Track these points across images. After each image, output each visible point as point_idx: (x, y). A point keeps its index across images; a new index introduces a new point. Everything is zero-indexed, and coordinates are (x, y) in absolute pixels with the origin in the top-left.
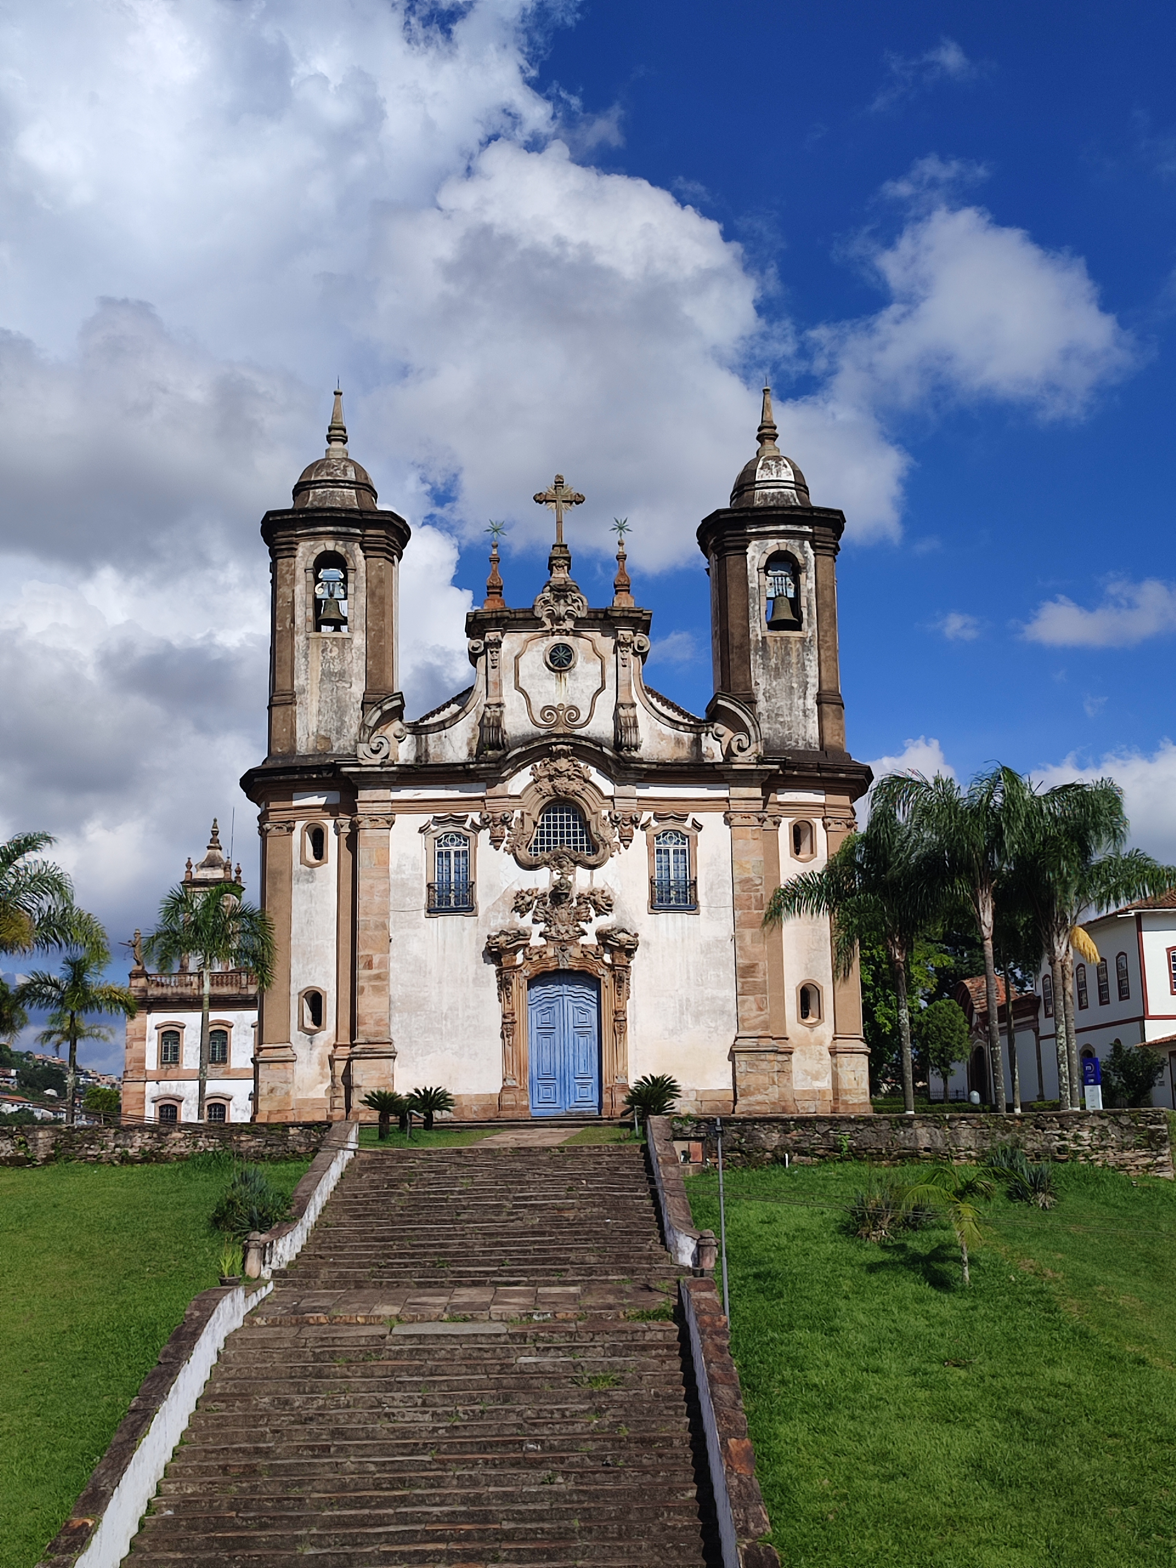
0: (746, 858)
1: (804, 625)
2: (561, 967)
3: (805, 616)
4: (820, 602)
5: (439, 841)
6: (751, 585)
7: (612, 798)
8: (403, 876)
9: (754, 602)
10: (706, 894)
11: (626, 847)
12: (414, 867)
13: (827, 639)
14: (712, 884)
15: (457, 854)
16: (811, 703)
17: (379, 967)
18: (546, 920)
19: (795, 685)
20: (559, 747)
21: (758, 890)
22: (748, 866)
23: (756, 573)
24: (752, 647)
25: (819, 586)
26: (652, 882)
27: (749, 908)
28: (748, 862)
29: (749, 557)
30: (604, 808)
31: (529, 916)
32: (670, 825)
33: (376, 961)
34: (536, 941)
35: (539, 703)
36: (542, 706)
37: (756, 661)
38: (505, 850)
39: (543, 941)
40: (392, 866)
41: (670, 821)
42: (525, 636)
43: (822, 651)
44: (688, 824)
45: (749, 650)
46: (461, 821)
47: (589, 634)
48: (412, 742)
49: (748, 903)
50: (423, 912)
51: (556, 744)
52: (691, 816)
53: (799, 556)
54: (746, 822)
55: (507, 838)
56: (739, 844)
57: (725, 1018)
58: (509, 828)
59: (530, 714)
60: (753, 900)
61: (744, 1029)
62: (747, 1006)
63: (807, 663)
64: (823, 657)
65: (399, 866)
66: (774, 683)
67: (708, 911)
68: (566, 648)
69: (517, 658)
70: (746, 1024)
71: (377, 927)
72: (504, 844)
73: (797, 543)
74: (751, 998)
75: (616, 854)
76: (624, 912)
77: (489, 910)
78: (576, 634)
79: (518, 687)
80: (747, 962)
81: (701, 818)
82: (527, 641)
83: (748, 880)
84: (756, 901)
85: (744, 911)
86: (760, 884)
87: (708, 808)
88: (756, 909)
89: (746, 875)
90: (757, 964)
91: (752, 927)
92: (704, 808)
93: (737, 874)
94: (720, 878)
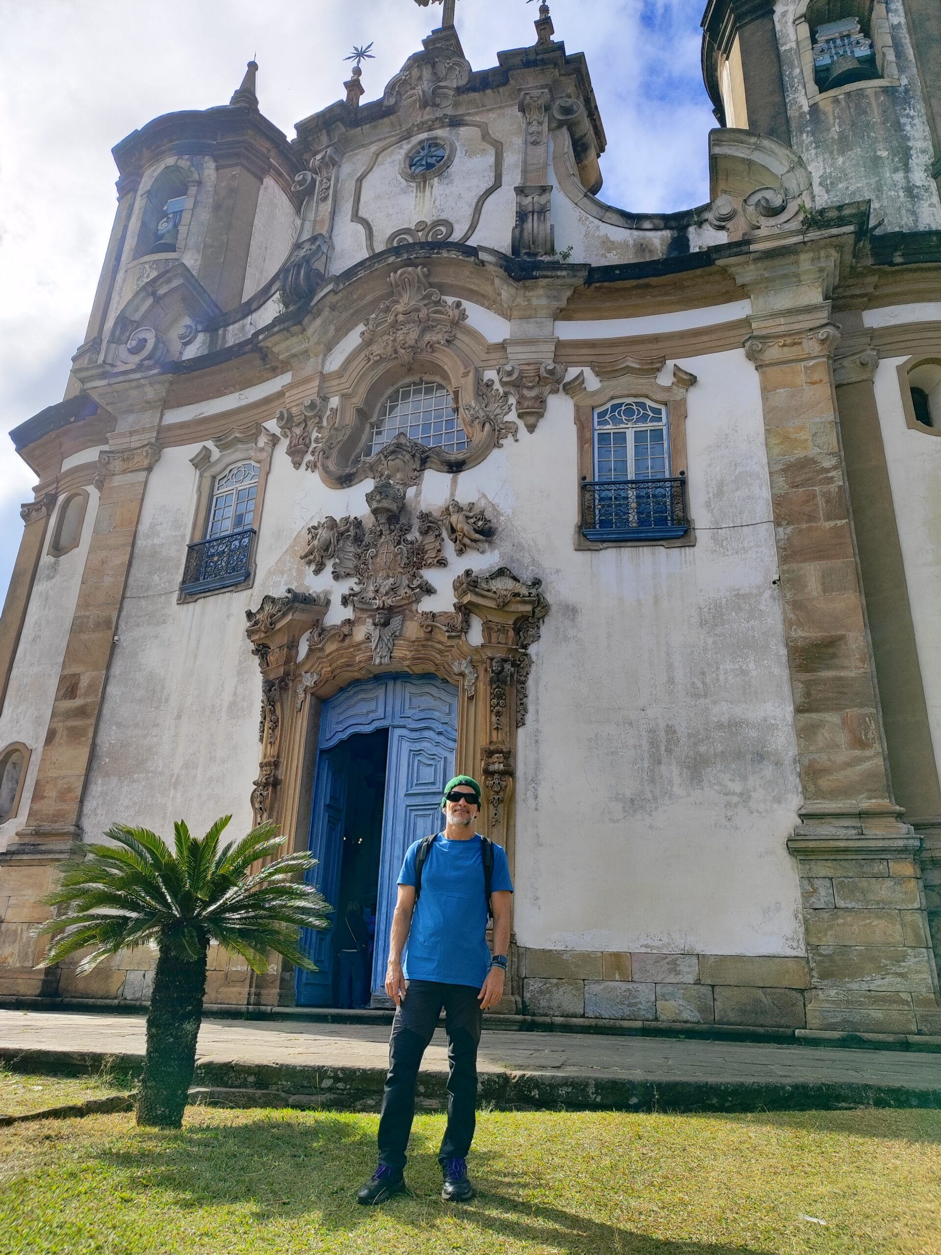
0: (800, 422)
1: (892, 68)
2: (379, 662)
3: (889, 58)
5: (219, 479)
6: (781, 48)
7: (503, 347)
8: (156, 541)
9: (792, 67)
10: (708, 504)
11: (531, 428)
12: (176, 523)
14: (723, 482)
16: (921, 178)
17: (86, 695)
18: (357, 572)
19: (884, 155)
20: (402, 271)
21: (831, 480)
22: (802, 436)
23: (792, 31)
24: (792, 125)
25: (912, 19)
26: (585, 487)
28: (802, 428)
29: (776, 15)
30: (490, 366)
31: (329, 568)
32: (626, 384)
33: (84, 682)
34: (337, 615)
35: (387, 229)
36: (391, 232)
37: (802, 140)
38: (308, 465)
39: (348, 613)
40: (144, 526)
41: (628, 377)
42: (375, 147)
43: (935, 102)
44: (665, 379)
45: (787, 131)
46: (252, 438)
47: (479, 120)
48: (203, 343)
49: (808, 509)
50: (174, 597)
51: (395, 268)
52: (671, 364)
54: (789, 353)
55: (313, 445)
56: (781, 396)
57: (769, 771)
58: (319, 428)
60: (820, 501)
61: (820, 794)
62: (823, 736)
63: (903, 120)
64: (936, 110)
65: (153, 526)
67: (714, 538)
68: (434, 143)
69: (360, 180)
70: (824, 783)
71: (96, 626)
72: (309, 457)
74: (832, 718)
75: (508, 441)
76: (518, 547)
77: (270, 573)
78: (457, 121)
79: (356, 217)
80: (814, 634)
81: (693, 365)
82: (377, 156)
83: (804, 464)
84: (827, 502)
85: (804, 526)
86: (835, 468)
87: (708, 345)
88: (828, 518)
89: (800, 453)
90: (842, 638)
91: (821, 558)
92: (699, 346)
93: (778, 455)
94: (739, 469)
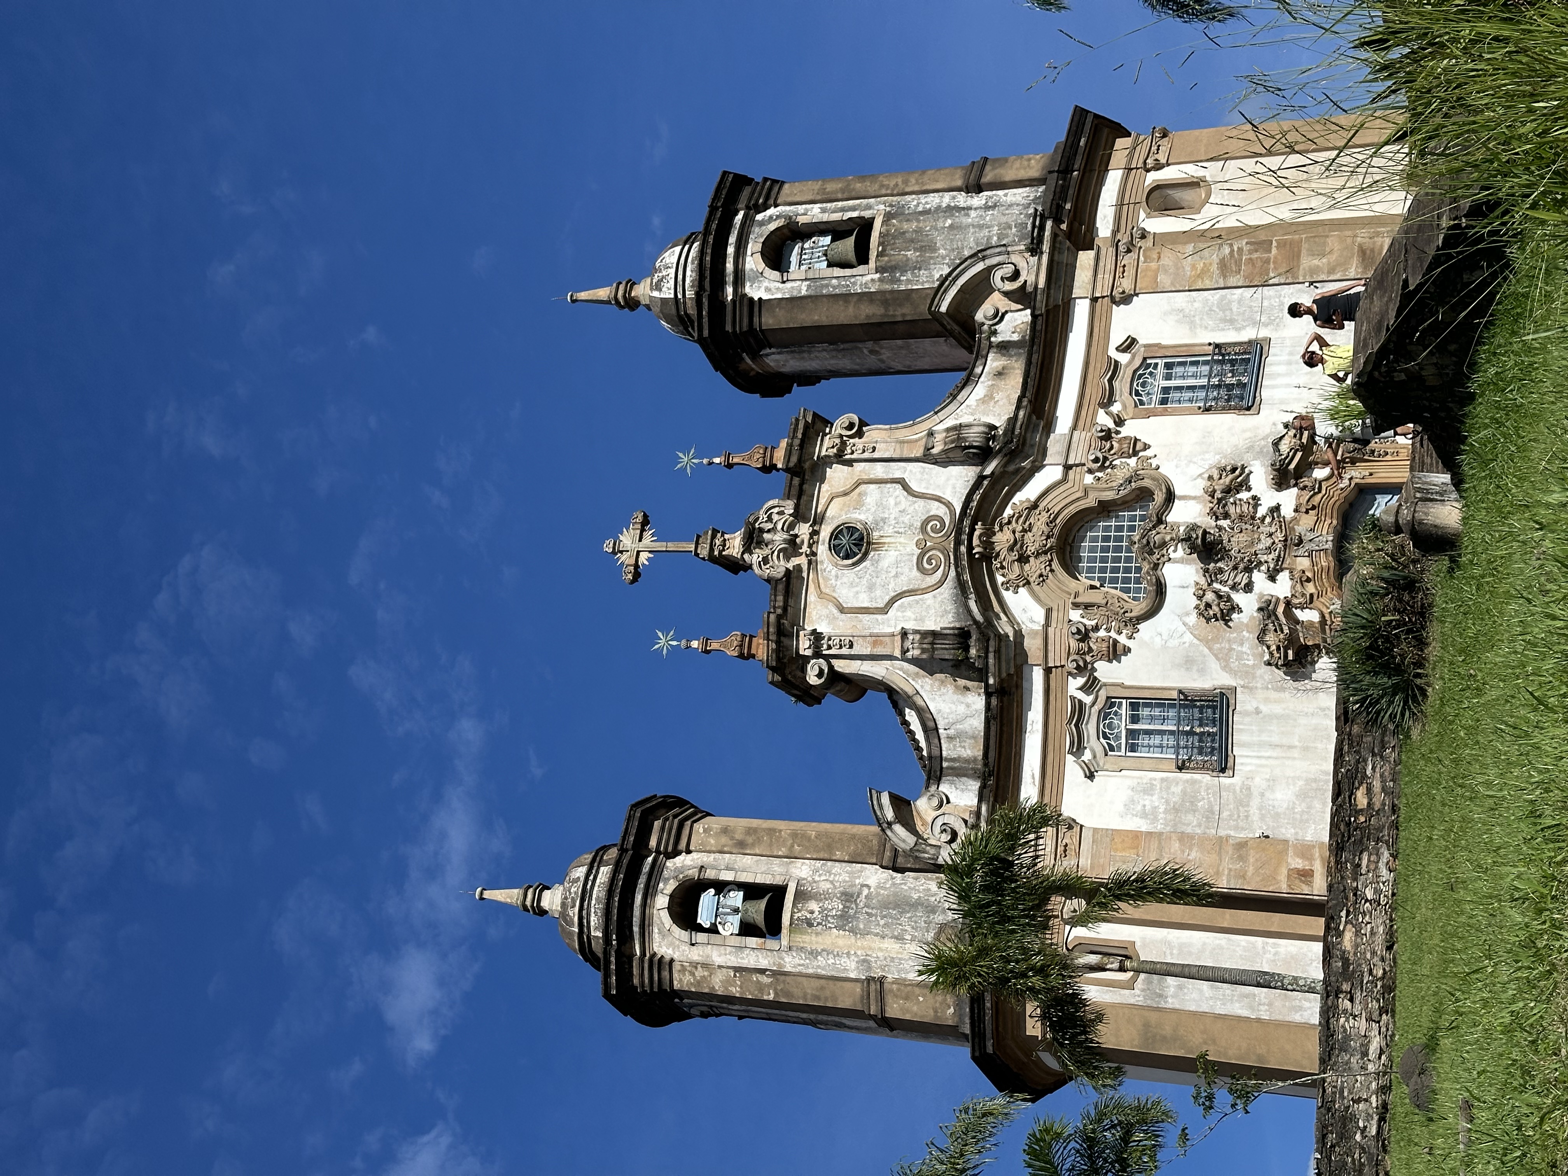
0: (1188, 268)
1: (867, 214)
2: (1330, 545)
3: (855, 214)
4: (840, 196)
5: (1112, 749)
6: (804, 292)
7: (1067, 468)
8: (1161, 809)
9: (827, 286)
10: (1238, 330)
11: (1146, 447)
12: (1148, 790)
13: (892, 183)
14: (1224, 320)
15: (1135, 719)
16: (977, 201)
17: (1311, 859)
18: (1248, 570)
19: (949, 222)
20: (976, 541)
21: (1240, 250)
22: (1200, 265)
23: (789, 285)
24: (888, 287)
25: (819, 197)
26: (1207, 410)
27: (1267, 261)
28: (1194, 265)
29: (765, 297)
30: (1081, 479)
31: (1239, 598)
32: (1122, 385)
33: (1298, 863)
34: (1283, 587)
35: (910, 577)
36: (915, 573)
37: (909, 281)
38: (1130, 638)
39: (1283, 577)
40: (1142, 825)
41: (1116, 384)
42: (812, 597)
43: (908, 189)
44: (1123, 358)
45: (892, 292)
46: (1079, 709)
47: (823, 501)
48: (952, 783)
49: (1259, 264)
50: (1225, 780)
51: (970, 548)
52: (1113, 353)
53: (772, 226)
54: (1130, 272)
55: (1113, 634)
56: (1164, 280)
58: (1096, 628)
59: (925, 591)
60: (1255, 256)
63: (920, 209)
64: (916, 188)
65: (1144, 815)
66: (942, 252)
67: (1266, 325)
68: (836, 535)
69: (842, 610)
71: (1241, 858)
72: (1122, 639)
73: (756, 230)
75: (1154, 462)
76: (1250, 449)
77: (1226, 668)
78: (819, 520)
79: (884, 610)
80: (1355, 261)
81: (1117, 338)
82: (821, 594)
83: (1224, 267)
84: (1256, 251)
85: (1272, 266)
86: (1231, 245)
87: (1102, 328)
88: (1270, 252)
89: (1214, 268)
90: (1360, 246)
91: (1299, 256)
92: (1102, 334)
93: (1211, 281)
94: (1215, 308)
